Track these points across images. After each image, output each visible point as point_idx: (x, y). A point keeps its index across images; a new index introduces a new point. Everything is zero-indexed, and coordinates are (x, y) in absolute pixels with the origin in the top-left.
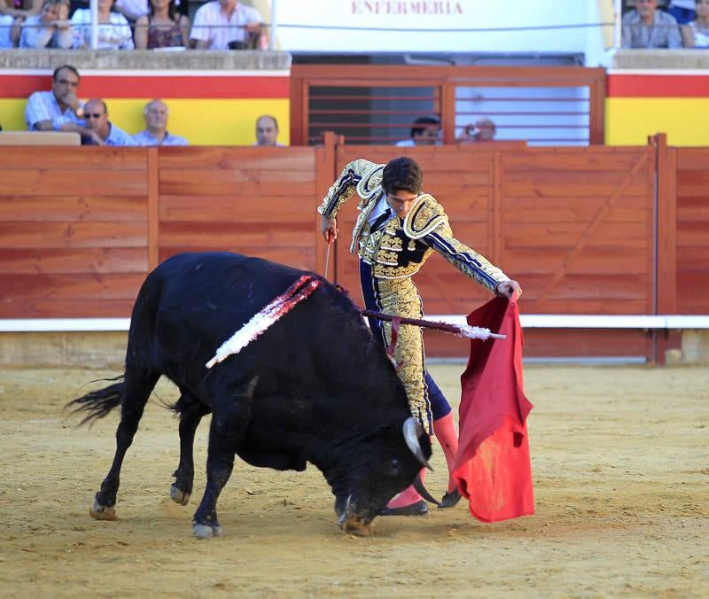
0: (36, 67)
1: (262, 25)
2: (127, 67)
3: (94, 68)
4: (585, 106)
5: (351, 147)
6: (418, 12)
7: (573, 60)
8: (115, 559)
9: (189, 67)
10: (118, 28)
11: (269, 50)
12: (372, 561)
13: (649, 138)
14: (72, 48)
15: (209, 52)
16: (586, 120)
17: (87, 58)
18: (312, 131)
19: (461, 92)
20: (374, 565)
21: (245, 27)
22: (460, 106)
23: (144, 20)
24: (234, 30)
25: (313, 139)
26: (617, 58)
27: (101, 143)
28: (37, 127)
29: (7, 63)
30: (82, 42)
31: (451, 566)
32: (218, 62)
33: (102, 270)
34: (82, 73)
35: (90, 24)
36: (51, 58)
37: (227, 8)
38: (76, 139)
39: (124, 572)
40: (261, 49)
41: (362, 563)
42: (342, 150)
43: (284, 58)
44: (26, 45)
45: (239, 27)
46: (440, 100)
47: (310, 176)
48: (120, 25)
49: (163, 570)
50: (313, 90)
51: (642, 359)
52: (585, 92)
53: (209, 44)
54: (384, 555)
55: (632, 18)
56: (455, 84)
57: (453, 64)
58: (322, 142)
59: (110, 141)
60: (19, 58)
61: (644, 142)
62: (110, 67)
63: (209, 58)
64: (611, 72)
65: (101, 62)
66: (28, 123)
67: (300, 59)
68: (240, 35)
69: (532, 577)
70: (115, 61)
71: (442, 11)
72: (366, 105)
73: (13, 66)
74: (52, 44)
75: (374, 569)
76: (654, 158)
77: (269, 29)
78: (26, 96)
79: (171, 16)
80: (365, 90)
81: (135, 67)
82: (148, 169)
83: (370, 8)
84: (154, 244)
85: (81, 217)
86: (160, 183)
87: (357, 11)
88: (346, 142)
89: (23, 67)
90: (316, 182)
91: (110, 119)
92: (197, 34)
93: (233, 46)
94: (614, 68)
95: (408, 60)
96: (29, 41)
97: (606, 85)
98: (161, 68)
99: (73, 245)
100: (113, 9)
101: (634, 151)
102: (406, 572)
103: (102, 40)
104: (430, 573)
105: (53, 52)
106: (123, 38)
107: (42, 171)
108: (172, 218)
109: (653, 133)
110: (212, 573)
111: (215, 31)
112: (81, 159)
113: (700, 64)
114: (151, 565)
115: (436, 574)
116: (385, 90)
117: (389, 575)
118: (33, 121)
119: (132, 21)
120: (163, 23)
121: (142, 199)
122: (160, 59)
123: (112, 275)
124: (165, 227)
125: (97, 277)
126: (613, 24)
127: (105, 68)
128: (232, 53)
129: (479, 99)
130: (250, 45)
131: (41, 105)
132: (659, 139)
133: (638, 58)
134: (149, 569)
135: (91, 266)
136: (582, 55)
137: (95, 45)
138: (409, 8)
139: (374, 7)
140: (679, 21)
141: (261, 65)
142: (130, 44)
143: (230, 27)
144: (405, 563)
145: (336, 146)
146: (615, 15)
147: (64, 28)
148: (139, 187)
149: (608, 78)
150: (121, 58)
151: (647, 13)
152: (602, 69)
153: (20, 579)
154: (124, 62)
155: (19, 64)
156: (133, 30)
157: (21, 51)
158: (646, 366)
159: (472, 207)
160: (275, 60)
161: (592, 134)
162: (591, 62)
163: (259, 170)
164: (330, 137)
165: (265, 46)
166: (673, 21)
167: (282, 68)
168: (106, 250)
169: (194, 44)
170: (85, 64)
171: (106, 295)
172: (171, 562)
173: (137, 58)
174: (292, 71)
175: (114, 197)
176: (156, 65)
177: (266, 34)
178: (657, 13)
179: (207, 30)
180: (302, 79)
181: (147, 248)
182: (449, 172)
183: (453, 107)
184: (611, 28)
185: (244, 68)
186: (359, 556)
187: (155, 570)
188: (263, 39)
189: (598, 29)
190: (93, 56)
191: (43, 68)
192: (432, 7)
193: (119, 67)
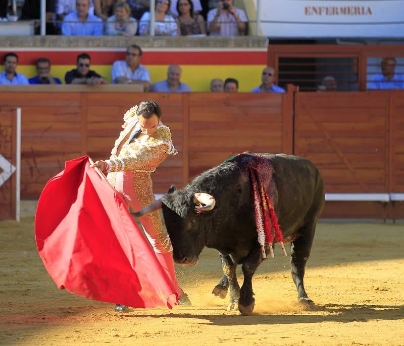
0: (118, 47)
2: (171, 46)
3: (152, 47)
5: (303, 93)
6: (345, 13)
9: (208, 46)
11: (256, 35)
15: (219, 38)
17: (148, 41)
19: (370, 60)
22: (369, 69)
24: (232, 24)
28: (117, 81)
29: (102, 44)
32: (225, 43)
34: (144, 50)
35: (151, 21)
40: (250, 36)
42: (297, 95)
46: (358, 65)
47: (278, 110)
48: (170, 22)
50: (281, 60)
56: (366, 56)
57: (366, 44)
60: (108, 41)
62: (161, 47)
63: (220, 41)
65: (156, 43)
67: (274, 41)
70: (164, 43)
71: (359, 13)
72: (313, 68)
73: (105, 46)
77: (255, 24)
79: (192, 17)
80: (313, 60)
81: (177, 47)
82: (182, 107)
83: (316, 11)
84: (185, 150)
87: (308, 13)
88: (300, 90)
89: (110, 46)
90: (282, 114)
95: (338, 42)
98: (191, 47)
107: (121, 107)
108: (197, 134)
116: (324, 60)
118: (114, 78)
122: (190, 42)
127: (158, 47)
131: (121, 69)
137: (153, 33)
138: (339, 11)
139: (318, 11)
141: (250, 45)
143: (229, 22)
145: (294, 93)
148: (178, 117)
154: (170, 44)
155: (108, 45)
159: (376, 128)
160: (259, 42)
163: (248, 107)
164: (291, 87)
167: (263, 47)
170: (147, 45)
173: (178, 41)
174: (269, 48)
176: (188, 44)
180: (275, 53)
183: (365, 69)
185: (240, 46)
190: (151, 40)
191: (122, 47)
192: (353, 10)
193: (167, 47)
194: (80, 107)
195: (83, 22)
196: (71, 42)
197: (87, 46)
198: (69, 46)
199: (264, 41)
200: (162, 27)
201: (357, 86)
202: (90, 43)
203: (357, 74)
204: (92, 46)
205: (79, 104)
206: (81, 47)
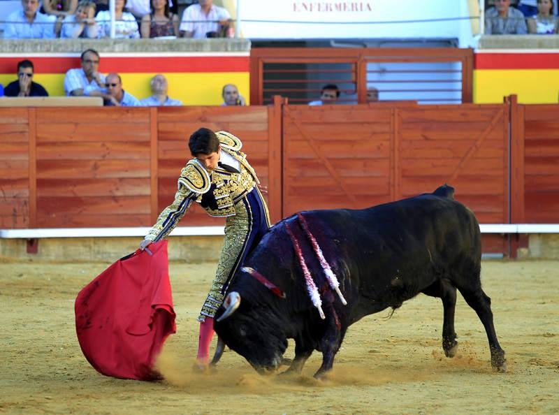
0: (72, 52)
1: (230, 21)
2: (136, 51)
3: (112, 51)
4: (459, 76)
5: (293, 106)
6: (340, 10)
7: (450, 43)
8: (129, 398)
9: (179, 50)
10: (128, 24)
11: (235, 37)
12: (309, 399)
13: (505, 98)
14: (96, 38)
15: (193, 40)
16: (459, 86)
17: (108, 45)
18: (265, 95)
19: (371, 66)
20: (311, 401)
21: (218, 22)
22: (370, 77)
23: (147, 18)
24: (211, 24)
25: (266, 100)
26: (481, 41)
27: (118, 104)
28: (72, 94)
29: (52, 49)
30: (103, 34)
31: (365, 402)
32: (199, 46)
33: (118, 194)
35: (110, 21)
36: (82, 44)
37: (206, 9)
38: (99, 102)
39: (136, 407)
40: (229, 37)
41: (302, 400)
42: (286, 108)
43: (246, 44)
44: (65, 36)
45: (214, 22)
46: (356, 73)
47: (264, 127)
48: (129, 21)
49: (163, 405)
50: (266, 66)
51: (500, 255)
52: (459, 66)
53: (193, 34)
54: (318, 394)
55: (492, 13)
56: (366, 61)
57: (365, 46)
58: (272, 102)
59: (123, 103)
60: (60, 45)
61: (501, 101)
62: (123, 51)
63: (193, 44)
64: (477, 51)
65: (117, 47)
66: (66, 91)
67: (257, 44)
68: (214, 28)
69: (422, 410)
70: (127, 47)
71: (357, 10)
72: (303, 76)
73: (56, 50)
74: (83, 35)
75: (310, 404)
76: (508, 112)
77: (235, 23)
78: (64, 71)
79: (166, 15)
80: (303, 66)
81: (141, 51)
82: (150, 123)
83: (306, 7)
84: (154, 175)
85: (104, 156)
86: (158, 132)
87: (297, 9)
88: (290, 103)
89: (63, 51)
90: (268, 131)
91: (124, 87)
92: (185, 27)
93: (210, 35)
94: (479, 48)
95: (333, 44)
96: (68, 33)
97: (473, 61)
98: (159, 51)
99: (98, 177)
100: (125, 10)
101: (494, 108)
102: (333, 407)
103: (118, 32)
104: (350, 407)
105: (84, 40)
106: (133, 30)
107: (76, 124)
108: (167, 157)
109: (507, 94)
110: (197, 407)
111: (197, 24)
112: (103, 116)
113: (540, 46)
114: (153, 402)
115: (354, 408)
116: (316, 66)
117: (321, 409)
118: (70, 90)
119: (139, 19)
120: (160, 19)
121: (147, 144)
122: (158, 45)
123: (126, 197)
124: (162, 163)
125: (115, 199)
126: (479, 18)
127: (120, 52)
128: (209, 40)
129: (383, 71)
130: (222, 34)
131: (75, 78)
132: (511, 99)
133: (497, 41)
134: (153, 405)
135: (111, 191)
136: (457, 40)
138: (333, 7)
139: (309, 7)
140: (526, 15)
141: (229, 48)
142: (137, 34)
143: (208, 22)
144: (332, 401)
145: (282, 106)
146: (480, 11)
147: (92, 24)
148: (144, 135)
149: (475, 55)
150: (132, 45)
151: (503, 9)
152: (471, 49)
153: (63, 412)
154: (134, 47)
155: (60, 49)
156: (139, 25)
157: (62, 40)
158: (503, 260)
159: (379, 148)
160: (239, 45)
161: (463, 95)
162: (463, 44)
163: (228, 123)
164: (278, 99)
165: (232, 35)
166: (522, 15)
167: (244, 51)
168: (121, 179)
169: (182, 34)
170: (106, 49)
171: (121, 211)
172: (168, 399)
173: (143, 44)
174: (251, 52)
175: (126, 143)
176: (156, 49)
177: (233, 26)
178: (510, 9)
179: (191, 24)
180: (258, 58)
181: (150, 178)
182: (362, 123)
183: (365, 77)
184: (477, 20)
185: (217, 50)
186: (300, 395)
187: (157, 405)
188: (231, 30)
189: (468, 21)
190: (112, 43)
191: (77, 52)
192: (350, 7)
193: (130, 51)
194: (28, 124)
195: (31, 23)
196: (16, 46)
197: (35, 51)
198: (14, 51)
201: (355, 97)
202: (39, 47)
203: (356, 83)
204: (41, 51)
205: (26, 121)
206: (27, 52)
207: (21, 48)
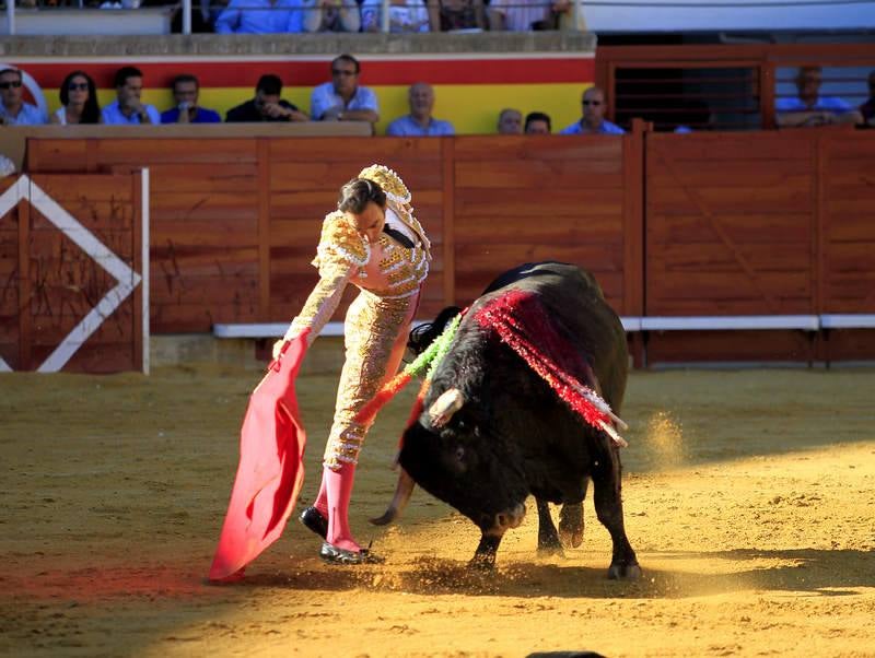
2: (421, 51)
3: (385, 52)
9: (487, 50)
11: (573, 29)
14: (361, 30)
17: (378, 42)
19: (781, 72)
22: (780, 88)
29: (294, 48)
32: (517, 44)
35: (382, 5)
38: (366, 130)
40: (563, 30)
42: (651, 138)
46: (759, 81)
47: (616, 167)
48: (414, 6)
50: (620, 73)
56: (774, 65)
57: (773, 42)
60: (305, 44)
62: (403, 51)
63: (508, 41)
65: (393, 46)
66: (315, 114)
67: (607, 39)
70: (407, 46)
72: (679, 88)
73: (299, 51)
77: (573, 8)
80: (679, 73)
81: (429, 51)
82: (443, 161)
84: (448, 240)
86: (455, 175)
89: (310, 53)
90: (622, 173)
93: (537, 26)
95: (723, 38)
98: (457, 51)
107: (330, 163)
108: (469, 212)
116: (697, 72)
122: (455, 42)
127: (397, 53)
128: (535, 34)
137: (386, 28)
141: (564, 46)
142: (425, 28)
145: (644, 134)
150: (414, 42)
154: (417, 46)
155: (306, 49)
159: (794, 198)
160: (578, 41)
163: (562, 161)
164: (638, 124)
167: (586, 50)
170: (375, 49)
173: (432, 41)
174: (597, 52)
176: (451, 47)
180: (609, 60)
181: (443, 245)
182: (768, 160)
183: (772, 89)
185: (546, 49)
190: (383, 40)
191: (330, 53)
193: (412, 52)
194: (257, 164)
196: (238, 45)
197: (268, 52)
198: (236, 53)
199: (588, 40)
200: (403, 14)
201: (757, 119)
202: (273, 46)
203: (758, 98)
204: (277, 53)
205: (254, 160)
206: (256, 54)
207: (246, 48)
